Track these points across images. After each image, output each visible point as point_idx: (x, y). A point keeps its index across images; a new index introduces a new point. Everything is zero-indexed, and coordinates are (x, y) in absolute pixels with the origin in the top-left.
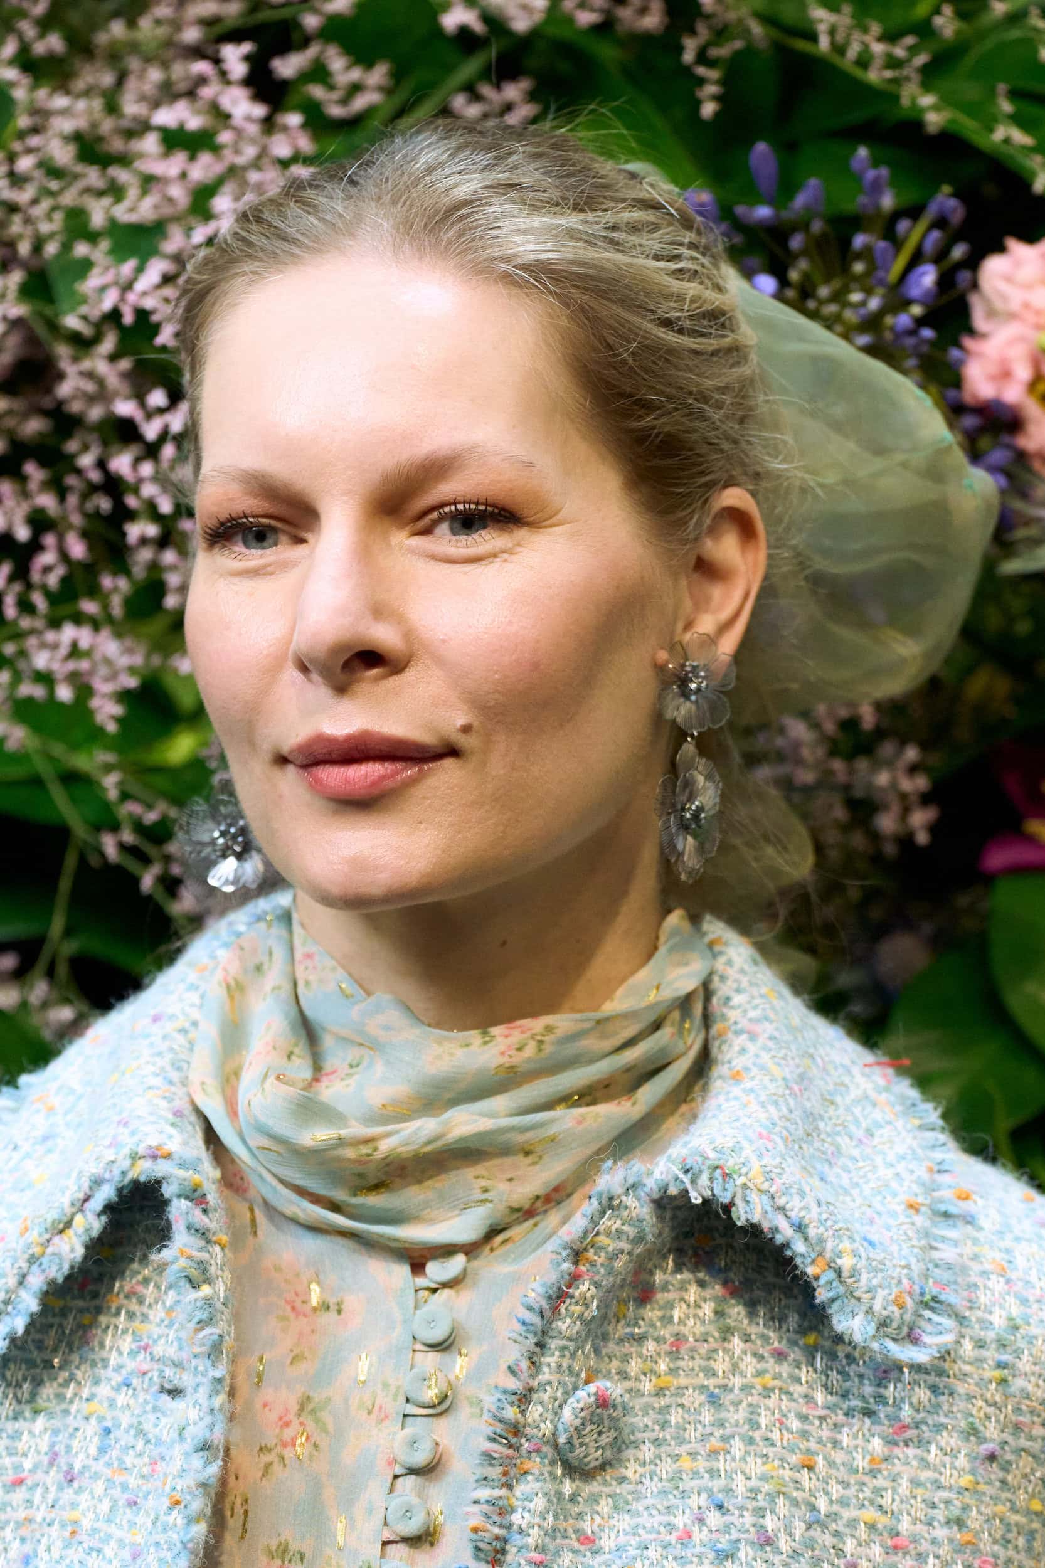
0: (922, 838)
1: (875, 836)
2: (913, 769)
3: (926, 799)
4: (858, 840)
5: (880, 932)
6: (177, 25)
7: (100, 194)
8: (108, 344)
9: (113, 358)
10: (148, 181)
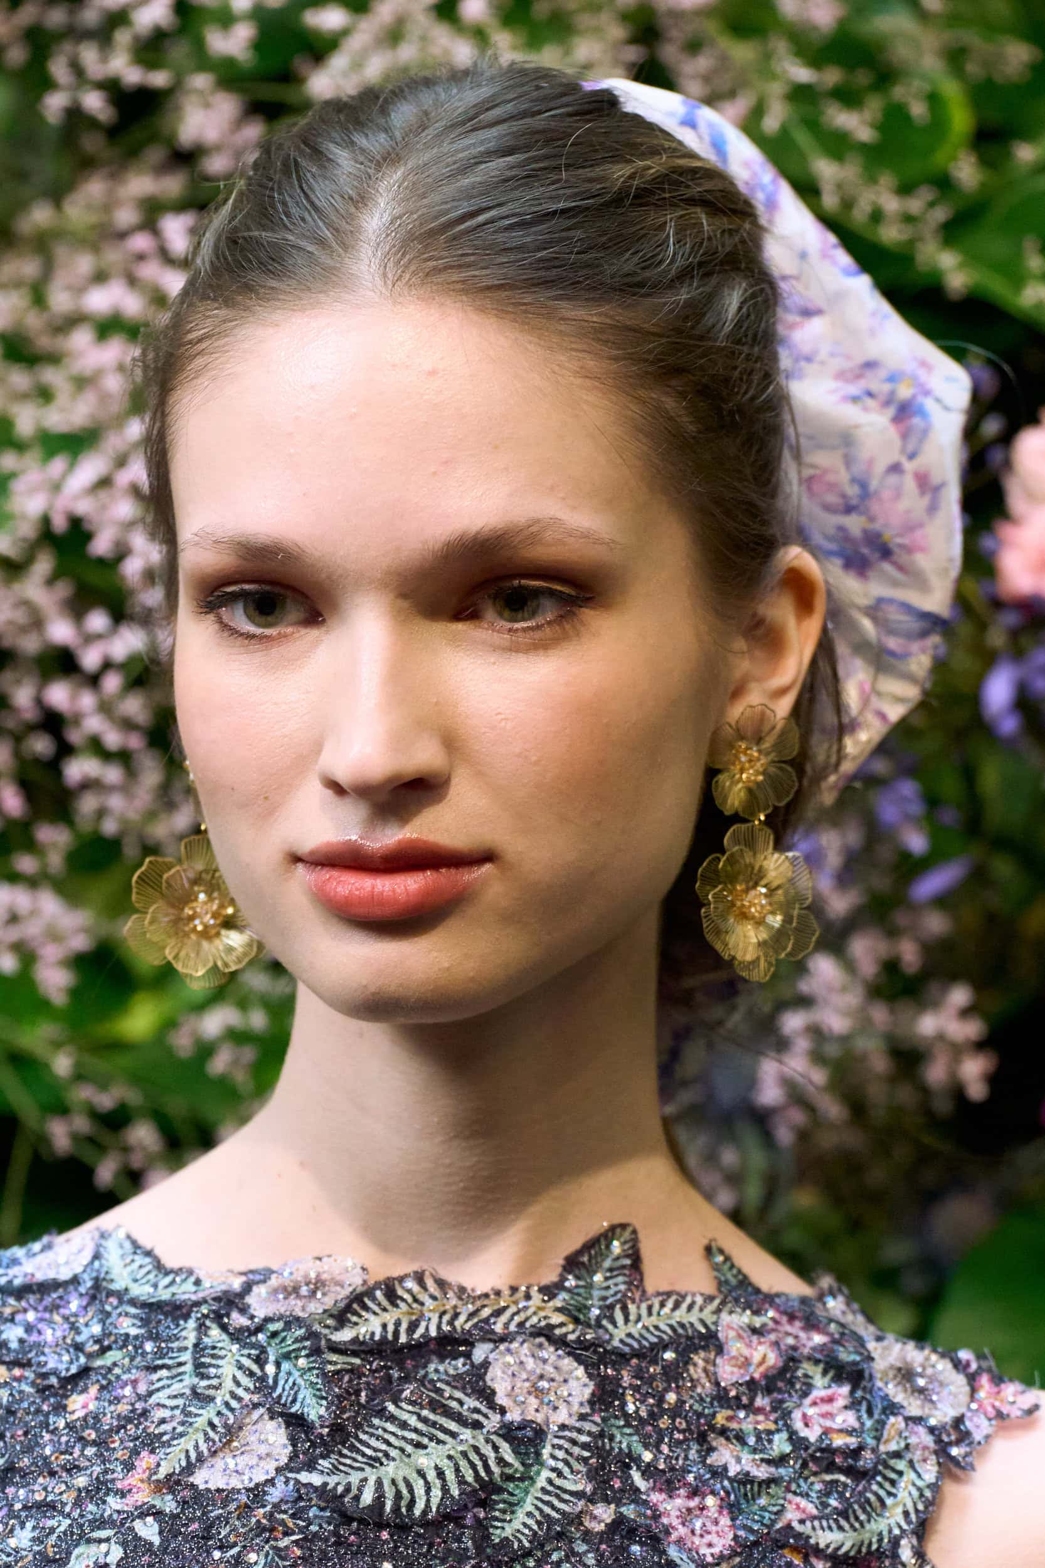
0: (977, 1091)
1: (924, 1090)
2: (965, 1013)
3: (980, 1046)
4: (905, 1095)
5: (930, 1198)
6: (108, 207)
7: (24, 397)
8: (43, 566)
9: (51, 581)
10: (82, 383)
